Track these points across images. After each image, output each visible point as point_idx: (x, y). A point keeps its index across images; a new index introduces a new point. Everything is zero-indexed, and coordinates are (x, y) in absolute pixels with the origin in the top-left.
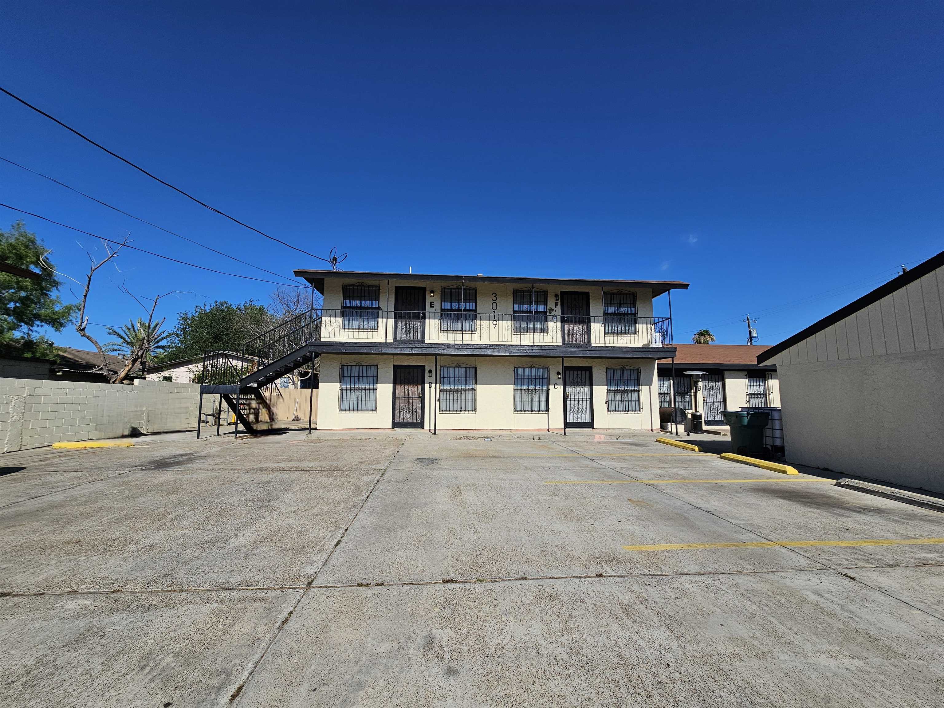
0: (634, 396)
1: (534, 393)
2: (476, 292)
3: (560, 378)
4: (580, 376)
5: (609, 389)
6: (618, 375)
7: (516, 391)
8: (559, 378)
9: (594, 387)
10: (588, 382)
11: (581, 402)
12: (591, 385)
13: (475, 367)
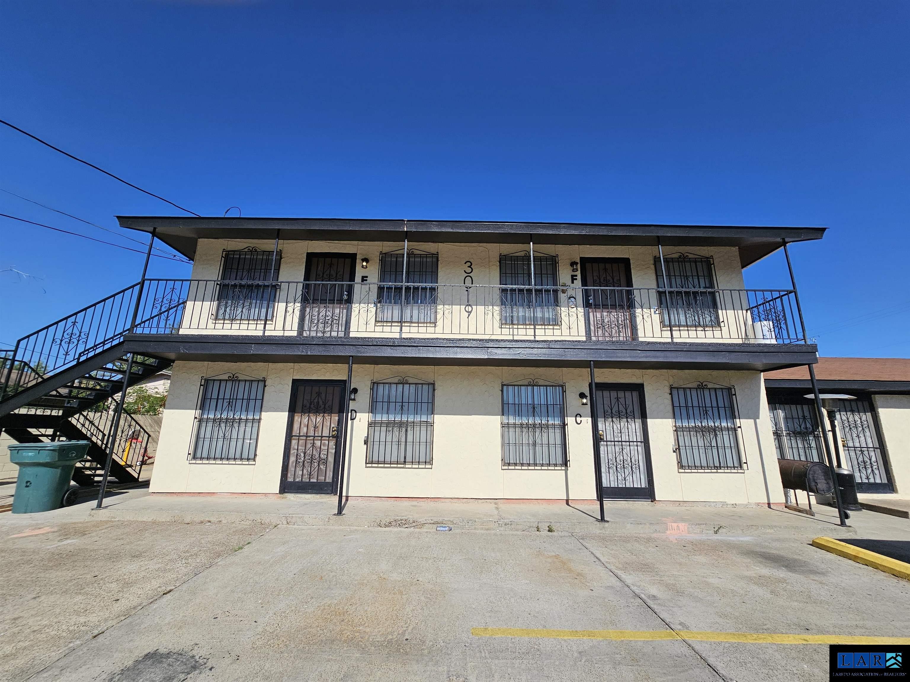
0: (726, 438)
1: (538, 431)
2: (438, 260)
3: (586, 404)
4: (622, 400)
5: (679, 424)
6: (694, 398)
7: (505, 426)
8: (583, 404)
9: (649, 421)
10: (637, 413)
11: (627, 450)
12: (644, 416)
13: (434, 384)
